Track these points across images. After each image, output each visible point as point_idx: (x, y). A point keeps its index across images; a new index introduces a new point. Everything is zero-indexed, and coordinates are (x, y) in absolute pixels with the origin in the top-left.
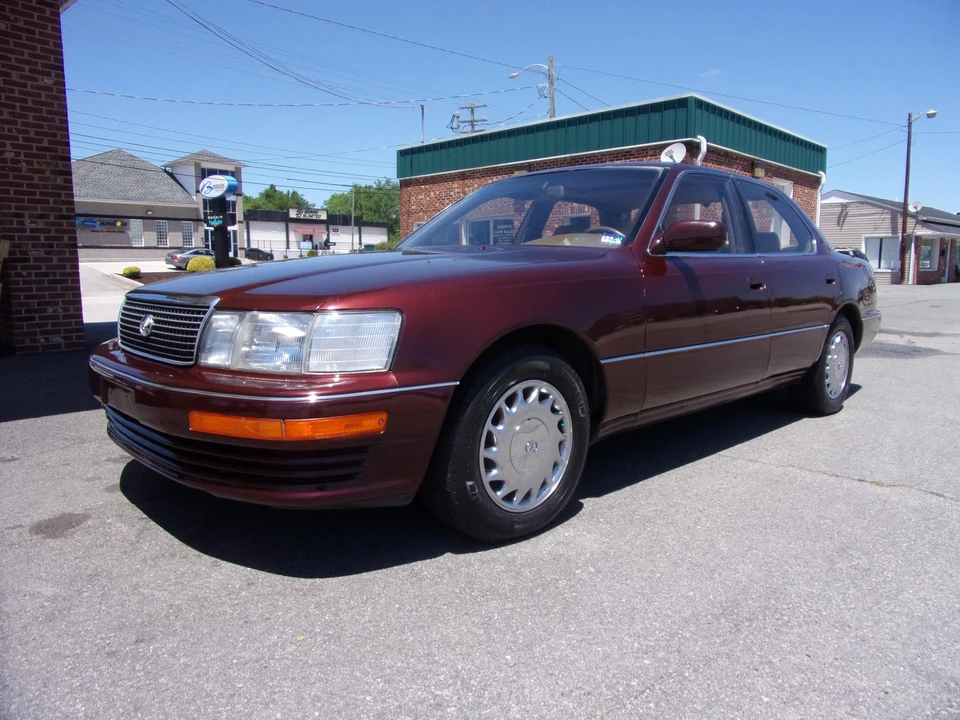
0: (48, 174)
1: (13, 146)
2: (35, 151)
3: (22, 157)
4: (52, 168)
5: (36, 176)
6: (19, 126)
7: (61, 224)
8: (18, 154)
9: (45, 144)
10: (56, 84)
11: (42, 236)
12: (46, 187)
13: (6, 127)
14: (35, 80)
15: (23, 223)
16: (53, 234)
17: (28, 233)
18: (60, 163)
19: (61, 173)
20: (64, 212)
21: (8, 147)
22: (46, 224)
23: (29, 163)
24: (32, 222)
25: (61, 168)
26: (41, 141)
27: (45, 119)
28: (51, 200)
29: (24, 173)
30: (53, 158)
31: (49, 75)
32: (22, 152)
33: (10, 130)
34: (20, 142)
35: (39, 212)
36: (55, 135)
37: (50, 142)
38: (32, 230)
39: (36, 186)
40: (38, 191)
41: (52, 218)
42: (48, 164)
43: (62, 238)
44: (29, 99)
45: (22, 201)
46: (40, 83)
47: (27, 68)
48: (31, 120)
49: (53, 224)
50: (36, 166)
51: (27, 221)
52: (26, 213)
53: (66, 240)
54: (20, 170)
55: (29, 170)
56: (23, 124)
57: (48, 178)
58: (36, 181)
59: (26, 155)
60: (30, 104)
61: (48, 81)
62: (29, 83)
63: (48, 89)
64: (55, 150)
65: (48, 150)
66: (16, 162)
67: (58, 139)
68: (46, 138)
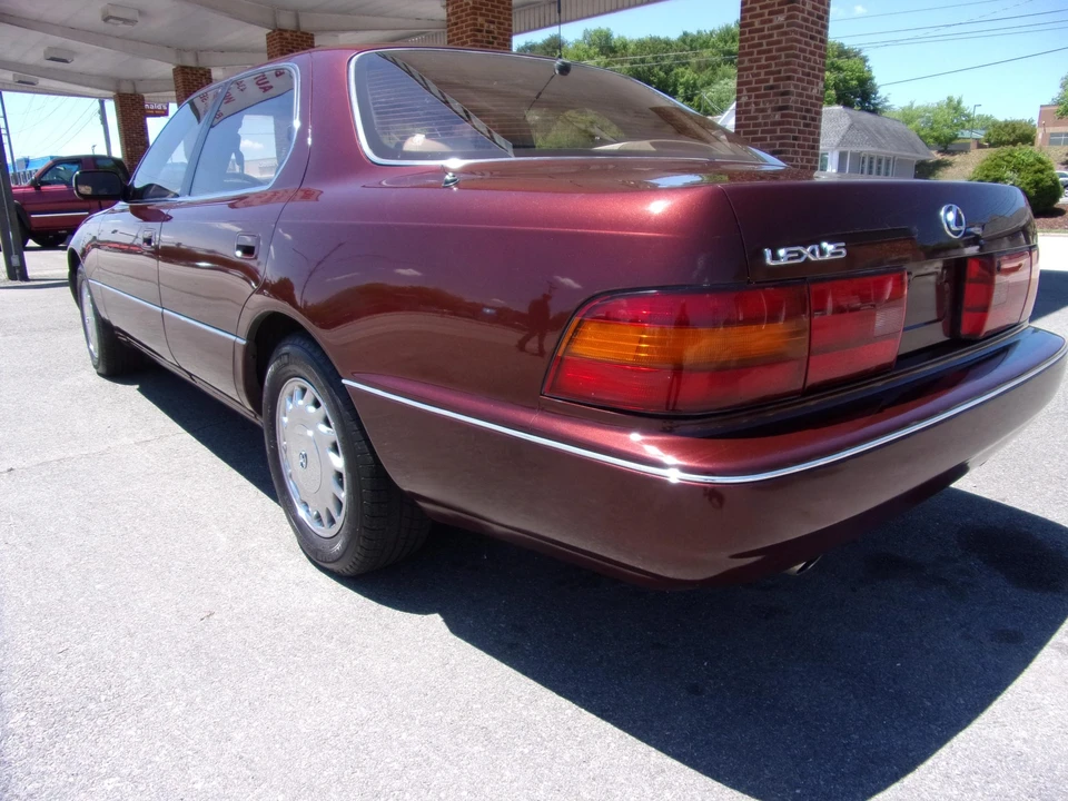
0: (769, 112)
1: (748, 90)
2: (763, 92)
3: (753, 100)
4: (773, 105)
5: (760, 115)
6: (755, 71)
8: (750, 97)
9: (771, 83)
10: (787, 19)
12: (766, 124)
13: (745, 73)
14: (771, 21)
18: (780, 98)
19: (781, 108)
20: (777, 148)
21: (745, 93)
23: (757, 104)
25: (780, 104)
26: (767, 81)
27: (774, 58)
28: (768, 136)
29: (752, 114)
30: (776, 95)
31: (781, 12)
32: (753, 94)
33: (747, 77)
34: (754, 85)
36: (779, 72)
37: (775, 80)
40: (760, 129)
42: (771, 102)
44: (764, 42)
46: (775, 23)
47: (766, 11)
48: (763, 62)
50: (762, 106)
54: (749, 112)
55: (757, 110)
56: (759, 67)
57: (769, 116)
58: (760, 120)
59: (757, 97)
60: (765, 47)
61: (781, 19)
62: (766, 26)
63: (779, 27)
64: (778, 87)
65: (772, 88)
66: (747, 104)
67: (782, 74)
68: (772, 77)
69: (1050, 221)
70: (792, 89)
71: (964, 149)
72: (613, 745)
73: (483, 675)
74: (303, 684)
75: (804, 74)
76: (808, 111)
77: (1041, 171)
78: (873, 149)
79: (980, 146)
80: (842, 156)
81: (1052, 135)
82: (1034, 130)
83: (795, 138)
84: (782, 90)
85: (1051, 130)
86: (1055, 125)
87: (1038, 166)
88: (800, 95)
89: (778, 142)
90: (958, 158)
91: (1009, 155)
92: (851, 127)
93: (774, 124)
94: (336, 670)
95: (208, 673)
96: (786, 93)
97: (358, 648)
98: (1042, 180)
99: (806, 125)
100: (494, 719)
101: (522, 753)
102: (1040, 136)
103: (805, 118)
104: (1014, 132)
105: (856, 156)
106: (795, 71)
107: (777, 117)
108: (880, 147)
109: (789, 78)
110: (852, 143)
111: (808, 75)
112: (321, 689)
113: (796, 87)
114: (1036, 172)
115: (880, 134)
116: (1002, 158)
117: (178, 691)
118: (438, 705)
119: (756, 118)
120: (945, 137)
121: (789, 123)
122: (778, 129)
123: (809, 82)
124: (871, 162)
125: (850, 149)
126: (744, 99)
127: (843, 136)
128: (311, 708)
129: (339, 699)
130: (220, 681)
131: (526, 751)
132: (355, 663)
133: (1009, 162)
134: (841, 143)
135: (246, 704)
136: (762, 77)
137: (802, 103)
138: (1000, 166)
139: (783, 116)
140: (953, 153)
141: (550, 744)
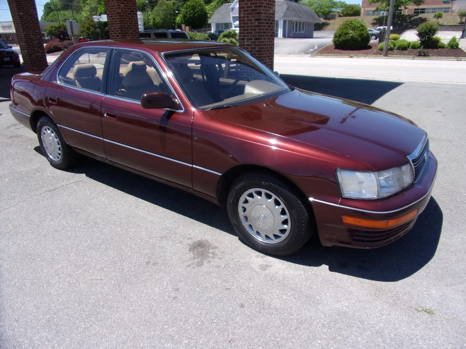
0: (253, 21)
1: (244, 11)
2: (250, 12)
3: (246, 15)
4: (254, 18)
5: (249, 22)
7: (256, 42)
8: (244, 14)
9: (253, 8)
11: (250, 47)
12: (252, 26)
15: (244, 42)
16: (253, 46)
17: (246, 46)
18: (257, 15)
19: (258, 20)
20: (257, 37)
21: (242, 12)
22: (251, 42)
23: (248, 17)
24: (247, 42)
25: (257, 18)
28: (253, 32)
30: (255, 13)
32: (246, 13)
33: (243, 5)
34: (246, 9)
35: (250, 37)
36: (256, 3)
37: (255, 7)
38: (247, 45)
39: (249, 27)
40: (250, 28)
41: (253, 40)
42: (253, 17)
43: (255, 48)
45: (244, 33)
49: (253, 42)
50: (250, 18)
51: (246, 41)
52: (245, 38)
53: (257, 49)
55: (248, 20)
57: (253, 23)
58: (249, 25)
59: (247, 14)
64: (256, 10)
65: (253, 10)
66: (244, 17)
67: (258, 5)
68: (253, 5)
69: (366, 51)
70: (262, 11)
71: (333, 18)
72: (216, 334)
73: (166, 313)
74: (97, 330)
75: (266, 4)
76: (269, 20)
77: (363, 30)
78: (297, 19)
79: (340, 16)
80: (285, 22)
81: (367, 11)
82: (360, 9)
83: (264, 33)
84: (258, 11)
85: (367, 9)
86: (368, 7)
87: (362, 28)
88: (266, 13)
89: (257, 35)
90: (331, 21)
91: (351, 23)
92: (288, 9)
93: (255, 26)
94: (109, 321)
95: (57, 333)
96: (260, 13)
97: (116, 310)
98: (363, 34)
99: (269, 26)
100: (173, 331)
101: (185, 343)
102: (362, 12)
103: (268, 23)
104: (352, 9)
105: (290, 22)
106: (263, 3)
107: (257, 24)
108: (300, 18)
109: (261, 6)
110: (288, 16)
111: (268, 4)
112: (105, 330)
113: (264, 10)
114: (361, 31)
115: (300, 12)
116: (348, 25)
117: (46, 343)
118: (152, 329)
119: (248, 23)
120: (326, 12)
121: (262, 26)
122: (257, 28)
123: (269, 7)
124: (296, 24)
125: (287, 19)
126: (242, 15)
127: (285, 13)
128: (103, 340)
129: (113, 334)
130: (63, 335)
131: (187, 342)
132: (116, 316)
133: (351, 26)
134: (284, 16)
135: (77, 343)
136: (249, 5)
137: (267, 17)
138: (347, 28)
139: (259, 23)
140: (329, 19)
141: (195, 338)
